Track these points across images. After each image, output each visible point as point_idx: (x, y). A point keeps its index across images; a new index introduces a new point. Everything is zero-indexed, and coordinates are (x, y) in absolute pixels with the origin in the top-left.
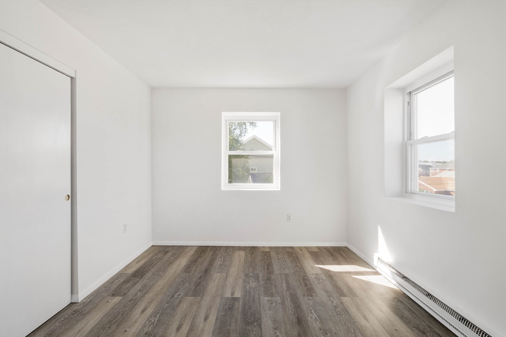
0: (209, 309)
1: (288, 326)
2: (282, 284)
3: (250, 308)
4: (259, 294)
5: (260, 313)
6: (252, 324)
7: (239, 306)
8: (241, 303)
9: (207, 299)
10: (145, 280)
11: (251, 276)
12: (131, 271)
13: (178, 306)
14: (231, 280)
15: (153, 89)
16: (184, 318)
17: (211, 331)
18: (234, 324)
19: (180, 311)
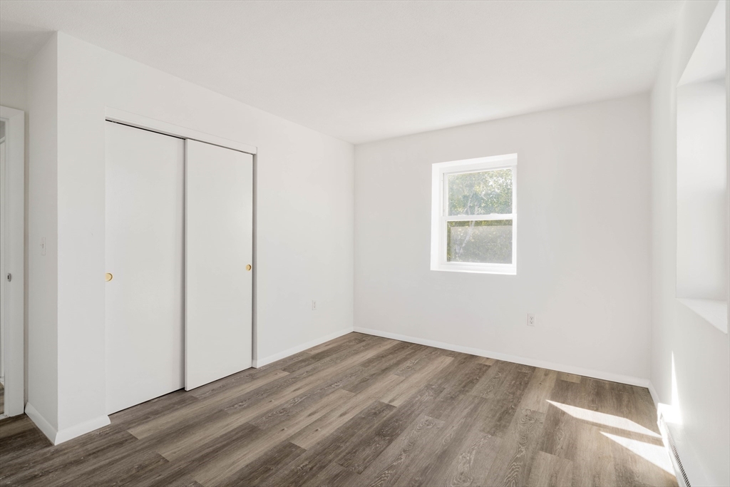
0: (353, 408)
1: (423, 454)
2: (465, 408)
3: (397, 421)
4: (423, 410)
5: (402, 430)
6: (384, 436)
7: (388, 414)
8: (392, 413)
9: (361, 397)
10: (319, 364)
11: (433, 389)
12: (313, 353)
13: (328, 395)
14: (404, 386)
15: (356, 147)
16: (323, 407)
17: (336, 428)
18: (364, 430)
19: (325, 400)
